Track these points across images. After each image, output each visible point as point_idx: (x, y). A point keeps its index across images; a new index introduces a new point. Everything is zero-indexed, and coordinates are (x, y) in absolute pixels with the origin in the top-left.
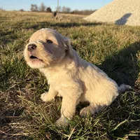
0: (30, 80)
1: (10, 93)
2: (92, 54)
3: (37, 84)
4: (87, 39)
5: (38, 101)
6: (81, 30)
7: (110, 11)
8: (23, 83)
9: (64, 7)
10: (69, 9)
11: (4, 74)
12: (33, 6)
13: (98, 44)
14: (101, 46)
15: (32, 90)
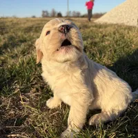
0: (36, 84)
1: (13, 99)
2: (103, 54)
3: (42, 88)
4: (97, 40)
5: (43, 107)
6: (91, 31)
7: (121, 12)
8: (27, 88)
9: (74, 12)
10: (79, 14)
11: (8, 78)
12: (44, 12)
13: (109, 44)
14: (113, 46)
15: (37, 95)
